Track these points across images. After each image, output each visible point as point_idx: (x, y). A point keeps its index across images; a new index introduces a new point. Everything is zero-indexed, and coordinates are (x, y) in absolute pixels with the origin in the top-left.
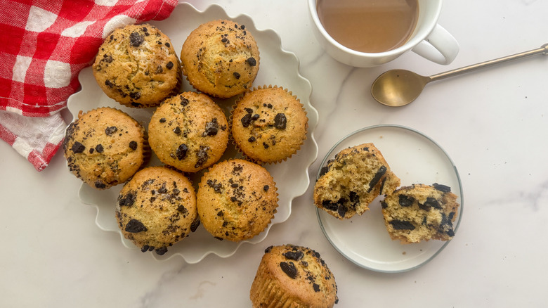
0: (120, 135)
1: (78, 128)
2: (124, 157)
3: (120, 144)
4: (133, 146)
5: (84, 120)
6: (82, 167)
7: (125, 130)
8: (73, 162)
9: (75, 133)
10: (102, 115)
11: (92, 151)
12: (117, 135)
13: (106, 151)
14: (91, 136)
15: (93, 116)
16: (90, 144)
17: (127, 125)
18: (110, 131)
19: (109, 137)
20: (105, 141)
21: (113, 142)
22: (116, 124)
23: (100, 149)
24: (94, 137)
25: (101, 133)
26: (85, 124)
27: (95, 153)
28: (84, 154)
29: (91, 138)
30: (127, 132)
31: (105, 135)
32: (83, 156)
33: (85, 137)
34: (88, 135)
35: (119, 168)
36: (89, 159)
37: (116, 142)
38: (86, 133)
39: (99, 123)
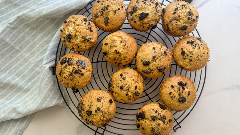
0: (104, 99)
1: (84, 105)
2: (109, 108)
3: (106, 103)
4: (111, 102)
5: (85, 100)
6: (94, 120)
7: (105, 97)
8: (88, 120)
9: (84, 107)
10: (91, 95)
11: (96, 111)
12: (102, 100)
13: (102, 109)
14: (92, 105)
15: (88, 97)
16: (94, 109)
17: (104, 94)
18: (99, 100)
19: (100, 103)
20: (99, 105)
21: (103, 103)
22: (100, 96)
23: (99, 109)
24: (94, 105)
25: (96, 102)
26: (86, 102)
27: (98, 112)
28: (93, 114)
29: (93, 106)
30: (106, 97)
31: (98, 103)
32: (92, 115)
33: (90, 107)
34: (90, 106)
35: (110, 113)
36: (96, 115)
37: (104, 103)
38: (90, 105)
39: (93, 98)
